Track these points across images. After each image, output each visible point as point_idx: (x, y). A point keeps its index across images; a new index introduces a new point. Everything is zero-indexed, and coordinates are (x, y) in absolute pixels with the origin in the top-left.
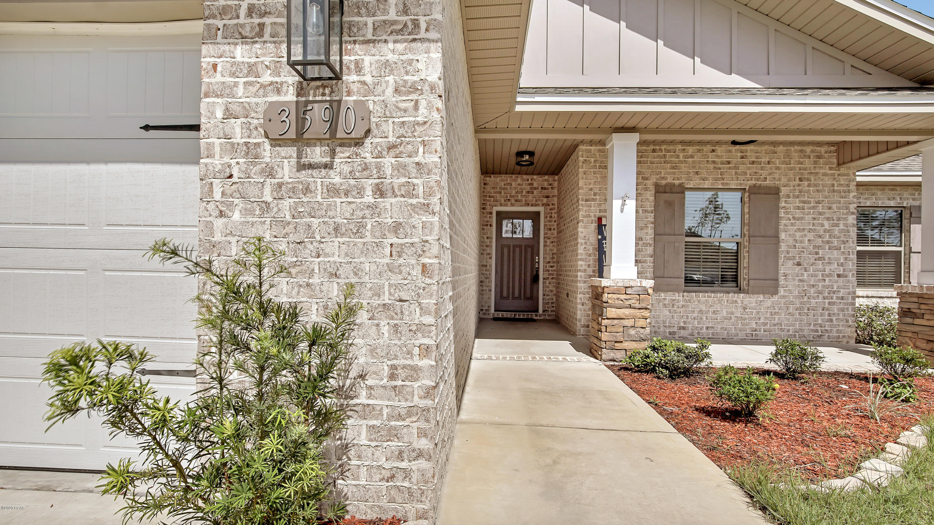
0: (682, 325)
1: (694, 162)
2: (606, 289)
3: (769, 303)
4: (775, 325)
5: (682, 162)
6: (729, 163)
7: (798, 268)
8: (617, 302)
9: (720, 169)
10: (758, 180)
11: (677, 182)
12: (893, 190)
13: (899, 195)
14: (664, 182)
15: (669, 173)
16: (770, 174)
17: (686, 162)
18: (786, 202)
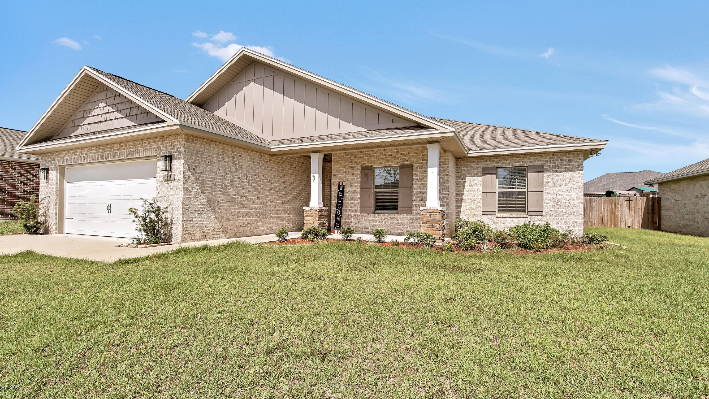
0: (372, 228)
1: (377, 156)
2: (305, 210)
3: (408, 218)
4: (411, 228)
5: (371, 156)
6: (391, 155)
7: (421, 202)
8: (308, 215)
9: (387, 158)
10: (404, 161)
11: (370, 165)
14: (365, 165)
15: (366, 161)
16: (409, 159)
17: (374, 156)
18: (416, 171)
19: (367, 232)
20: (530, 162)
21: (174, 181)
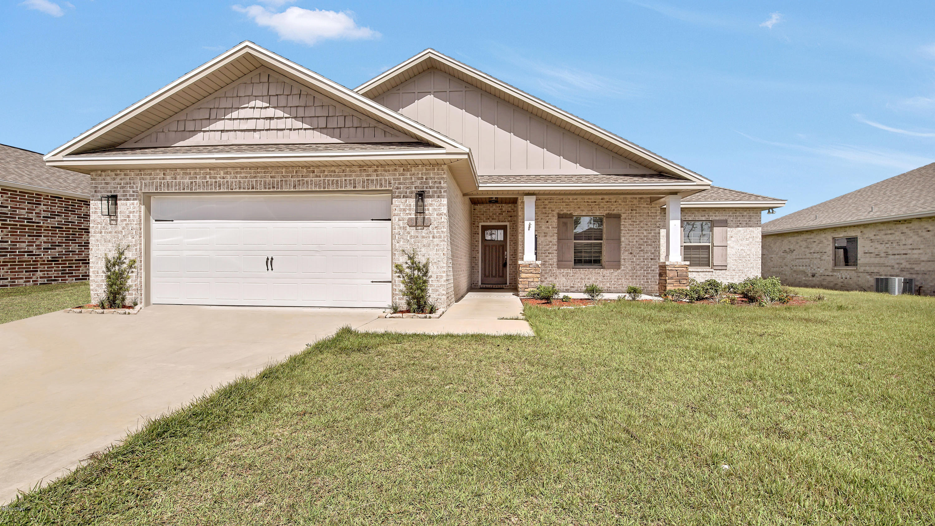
0: (572, 285)
1: (577, 202)
2: (521, 266)
3: (616, 274)
4: (619, 285)
5: (571, 202)
6: (595, 202)
7: (630, 255)
8: (525, 271)
9: (590, 205)
10: (610, 210)
11: (569, 212)
12: (704, 211)
13: (707, 213)
14: (562, 212)
15: (565, 208)
16: (616, 208)
17: (573, 202)
18: (624, 222)
19: (566, 290)
20: (715, 216)
21: (429, 226)
